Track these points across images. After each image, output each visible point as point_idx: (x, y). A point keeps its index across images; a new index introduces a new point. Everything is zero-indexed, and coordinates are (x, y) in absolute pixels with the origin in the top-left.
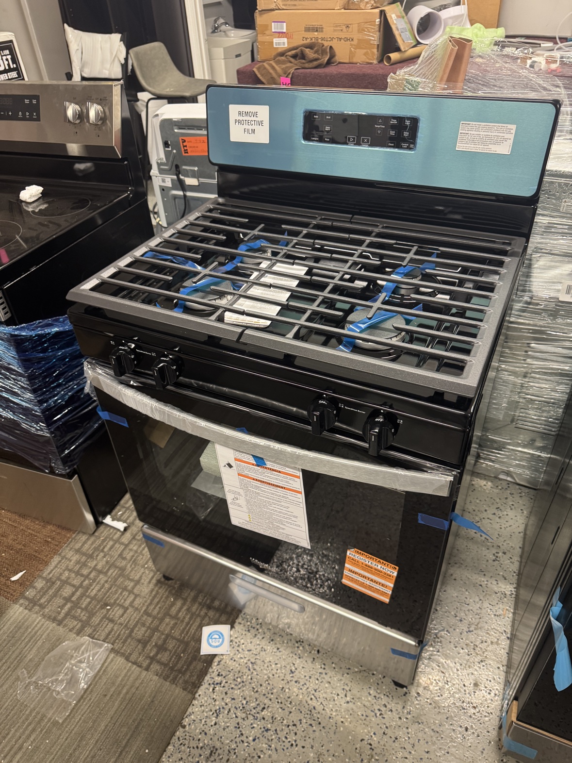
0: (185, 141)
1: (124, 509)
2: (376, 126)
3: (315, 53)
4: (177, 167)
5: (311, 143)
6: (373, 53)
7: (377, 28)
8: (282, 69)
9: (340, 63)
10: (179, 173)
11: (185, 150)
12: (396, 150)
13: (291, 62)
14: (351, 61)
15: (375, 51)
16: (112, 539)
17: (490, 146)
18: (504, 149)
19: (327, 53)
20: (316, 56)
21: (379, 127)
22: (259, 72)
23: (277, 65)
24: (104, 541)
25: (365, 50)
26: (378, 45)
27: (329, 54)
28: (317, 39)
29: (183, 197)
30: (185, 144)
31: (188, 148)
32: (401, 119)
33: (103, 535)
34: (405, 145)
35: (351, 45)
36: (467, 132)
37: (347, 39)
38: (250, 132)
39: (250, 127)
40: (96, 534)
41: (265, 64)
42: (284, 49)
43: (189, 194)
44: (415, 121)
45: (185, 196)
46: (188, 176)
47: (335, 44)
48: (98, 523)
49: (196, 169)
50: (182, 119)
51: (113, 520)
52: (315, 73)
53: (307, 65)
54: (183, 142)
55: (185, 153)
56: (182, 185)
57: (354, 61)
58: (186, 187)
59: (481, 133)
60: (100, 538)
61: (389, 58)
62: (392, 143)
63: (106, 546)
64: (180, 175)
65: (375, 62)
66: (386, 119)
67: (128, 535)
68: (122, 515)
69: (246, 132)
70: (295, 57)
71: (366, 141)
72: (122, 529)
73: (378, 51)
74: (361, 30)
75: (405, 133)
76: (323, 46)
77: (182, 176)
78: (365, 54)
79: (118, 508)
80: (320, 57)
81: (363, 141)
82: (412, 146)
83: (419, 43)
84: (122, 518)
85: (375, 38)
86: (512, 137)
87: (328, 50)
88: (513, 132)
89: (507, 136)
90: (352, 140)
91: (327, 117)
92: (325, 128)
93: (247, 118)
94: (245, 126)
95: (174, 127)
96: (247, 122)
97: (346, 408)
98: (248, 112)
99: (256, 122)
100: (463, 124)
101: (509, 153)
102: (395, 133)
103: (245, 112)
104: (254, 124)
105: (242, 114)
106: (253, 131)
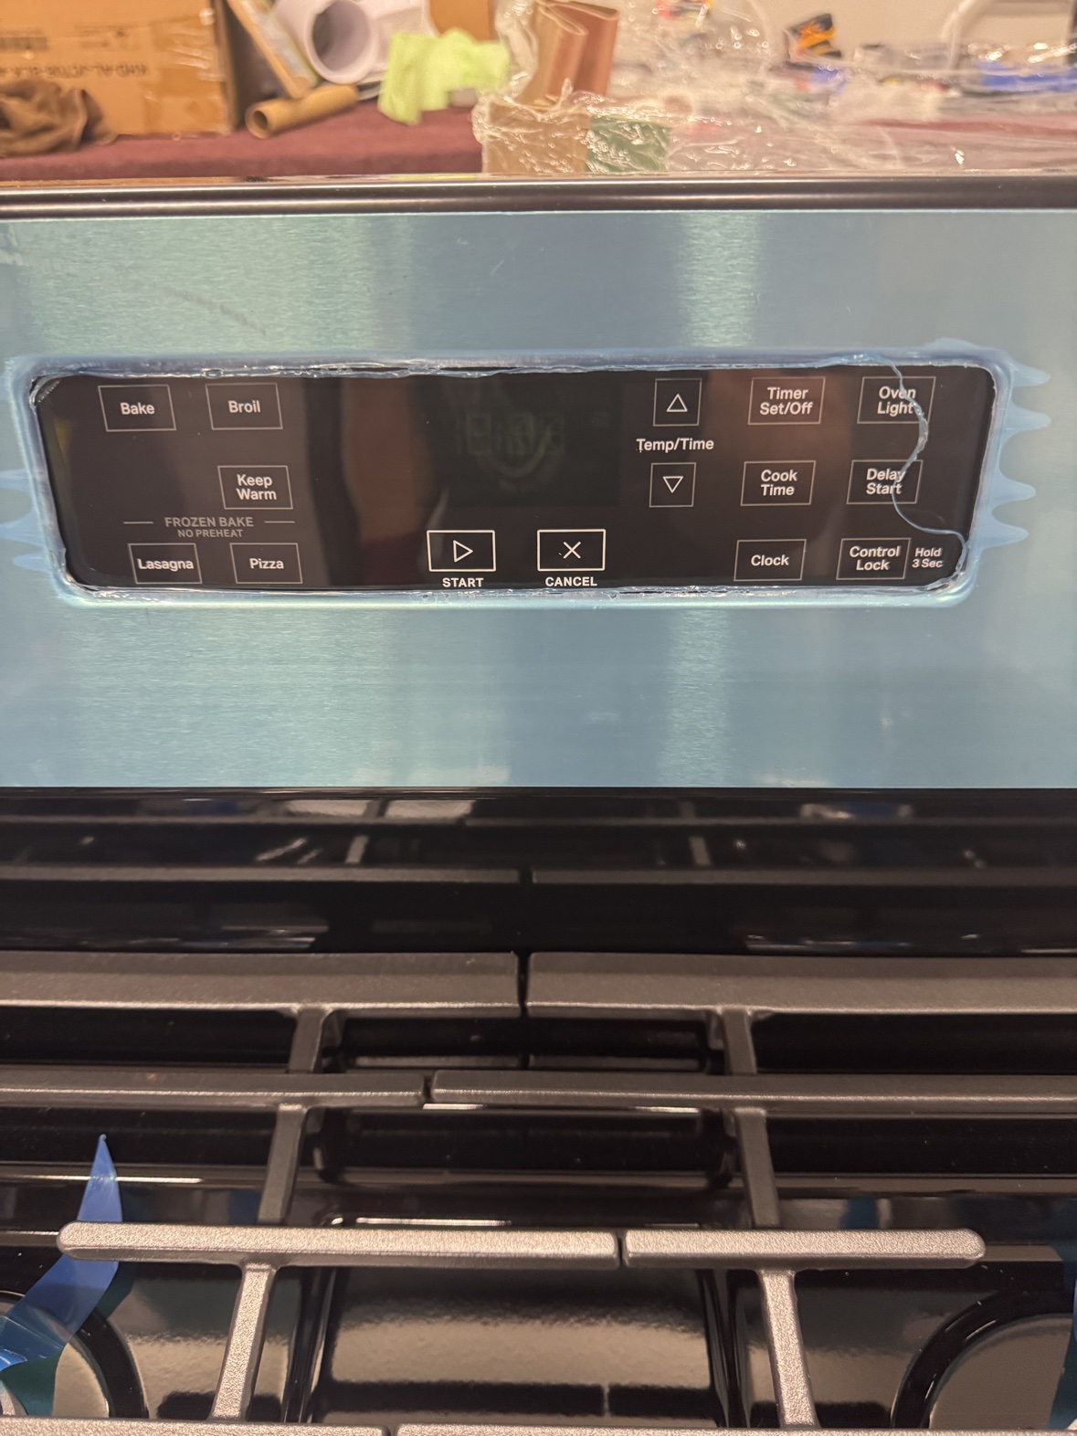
2: (646, 445)
3: (38, 111)
6: (215, 105)
7: (208, 35)
9: (120, 137)
14: (152, 130)
15: (216, 97)
19: (74, 110)
20: (43, 118)
21: (668, 446)
25: (188, 100)
26: (222, 83)
27: (82, 113)
28: (35, 70)
32: (845, 384)
34: (879, 556)
35: (144, 85)
37: (127, 70)
47: (91, 82)
53: (21, 146)
57: (164, 127)
61: (262, 118)
62: (774, 551)
65: (223, 128)
66: (723, 389)
71: (574, 550)
73: (225, 99)
74: (163, 43)
75: (875, 475)
76: (59, 90)
78: (192, 108)
80: (56, 120)
81: (553, 551)
82: (928, 558)
83: (322, 81)
85: (208, 62)
87: (77, 100)
90: (461, 551)
91: (234, 407)
92: (232, 486)
102: (801, 484)
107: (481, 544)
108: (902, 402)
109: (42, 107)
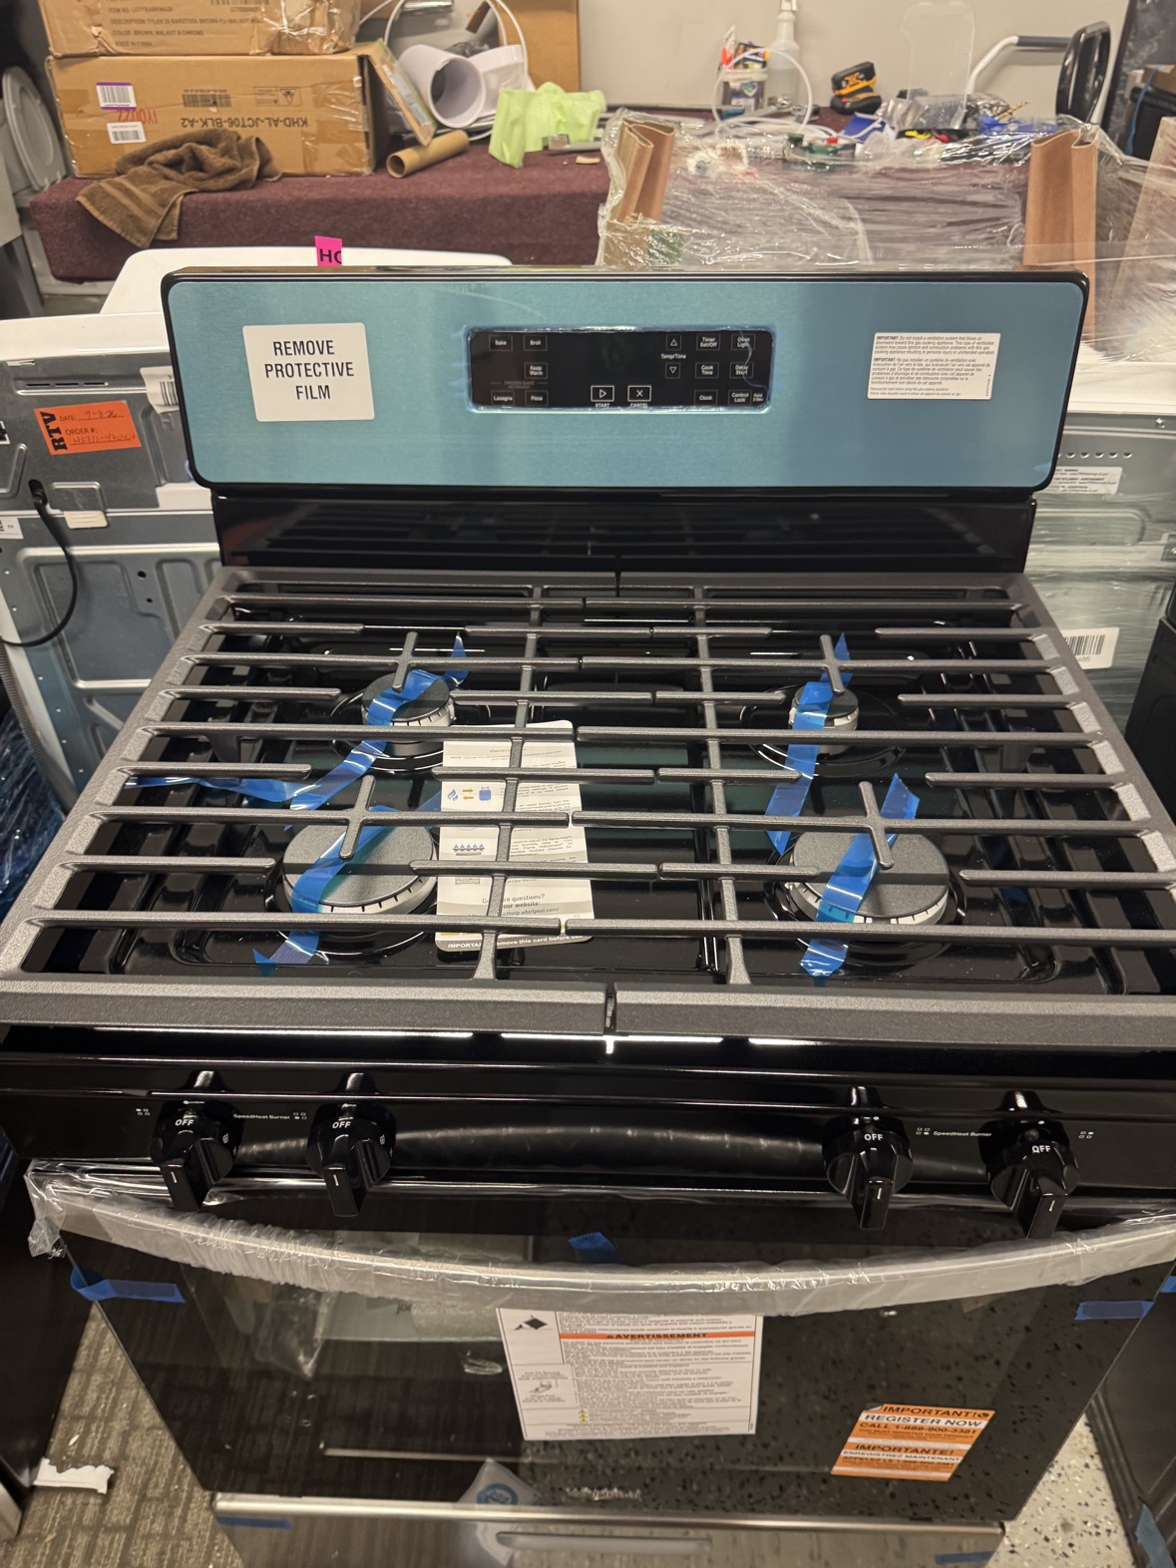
0: (52, 418)
1: (80, 1426)
2: (664, 356)
3: (223, 156)
4: (35, 486)
5: (499, 412)
6: (359, 151)
7: (358, 95)
8: (154, 195)
9: (285, 175)
10: (45, 502)
11: (54, 441)
12: (722, 411)
13: (167, 178)
14: (310, 170)
15: (362, 145)
16: (80, 1526)
17: (945, 384)
18: (978, 387)
19: (251, 155)
20: (226, 161)
21: (671, 357)
22: (93, 204)
23: (136, 186)
24: (56, 1543)
25: (339, 146)
26: (366, 134)
27: (257, 157)
28: (219, 121)
29: (65, 561)
30: (53, 425)
31: (63, 435)
32: (727, 337)
33: (47, 1525)
34: (741, 397)
35: (304, 134)
36: (890, 356)
37: (291, 122)
38: (316, 394)
39: (314, 382)
40: (28, 1530)
41: (103, 184)
42: (140, 148)
43: (78, 551)
44: (763, 340)
45: (69, 557)
46: (75, 508)
47: (264, 132)
48: (22, 1496)
49: (96, 485)
50: (36, 361)
51: (60, 1471)
52: (238, 202)
53: (211, 184)
54: (46, 421)
55: (56, 448)
56: (59, 534)
57: (318, 168)
58: (70, 536)
59: (924, 356)
60: (42, 1538)
61: (399, 163)
62: (707, 394)
63: (69, 1555)
64: (48, 507)
65: (366, 170)
66: (688, 339)
67: (122, 1495)
68: (81, 1443)
69: (302, 396)
70: (175, 164)
71: (640, 393)
72: (103, 1489)
73: (368, 147)
74: (321, 101)
75: (737, 367)
76: (239, 138)
77: (53, 507)
78: (340, 154)
79: (61, 1426)
80: (238, 164)
81: (634, 395)
82: (758, 397)
83: (440, 126)
84: (86, 1451)
85: (356, 117)
86: (992, 359)
87: (254, 147)
88: (995, 348)
89: (981, 359)
90: (602, 393)
91: (532, 343)
92: (528, 370)
93: (303, 358)
94: (297, 380)
95: (12, 384)
96: (302, 368)
97: (935, 1133)
98: (302, 343)
99: (329, 367)
100: (879, 338)
101: (989, 397)
102: (715, 370)
103: (295, 343)
104: (324, 373)
105: (286, 348)
106: (325, 391)
107: (609, 391)
108: (744, 343)
109: (225, 153)
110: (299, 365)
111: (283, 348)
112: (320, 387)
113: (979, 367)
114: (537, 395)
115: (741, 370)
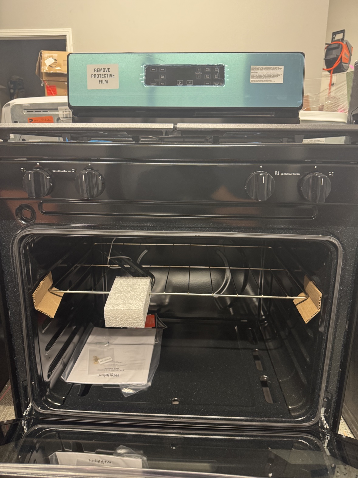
0: (32, 121)
2: (196, 73)
5: (152, 87)
12: (211, 87)
17: (271, 79)
18: (280, 80)
21: (198, 73)
32: (212, 67)
34: (217, 83)
36: (255, 72)
38: (104, 82)
44: (222, 68)
59: (264, 72)
62: (208, 83)
66: (202, 68)
71: (190, 82)
75: (216, 76)
81: (188, 83)
82: (221, 83)
86: (282, 73)
88: (283, 70)
89: (279, 73)
90: (180, 83)
91: (162, 70)
92: (160, 76)
93: (101, 73)
94: (99, 79)
95: (23, 110)
96: (101, 75)
97: (282, 174)
98: (102, 69)
99: (108, 75)
100: (252, 67)
101: (283, 82)
102: (210, 77)
103: (100, 69)
104: (107, 77)
105: (98, 70)
106: (106, 81)
107: (182, 82)
108: (218, 70)
110: (100, 75)
111: (97, 70)
112: (105, 80)
113: (279, 75)
114: (162, 83)
115: (217, 77)
